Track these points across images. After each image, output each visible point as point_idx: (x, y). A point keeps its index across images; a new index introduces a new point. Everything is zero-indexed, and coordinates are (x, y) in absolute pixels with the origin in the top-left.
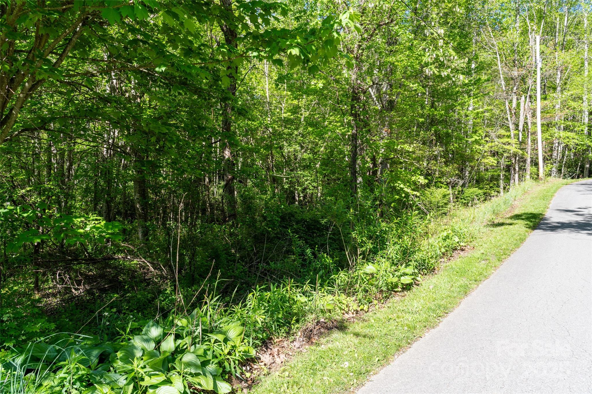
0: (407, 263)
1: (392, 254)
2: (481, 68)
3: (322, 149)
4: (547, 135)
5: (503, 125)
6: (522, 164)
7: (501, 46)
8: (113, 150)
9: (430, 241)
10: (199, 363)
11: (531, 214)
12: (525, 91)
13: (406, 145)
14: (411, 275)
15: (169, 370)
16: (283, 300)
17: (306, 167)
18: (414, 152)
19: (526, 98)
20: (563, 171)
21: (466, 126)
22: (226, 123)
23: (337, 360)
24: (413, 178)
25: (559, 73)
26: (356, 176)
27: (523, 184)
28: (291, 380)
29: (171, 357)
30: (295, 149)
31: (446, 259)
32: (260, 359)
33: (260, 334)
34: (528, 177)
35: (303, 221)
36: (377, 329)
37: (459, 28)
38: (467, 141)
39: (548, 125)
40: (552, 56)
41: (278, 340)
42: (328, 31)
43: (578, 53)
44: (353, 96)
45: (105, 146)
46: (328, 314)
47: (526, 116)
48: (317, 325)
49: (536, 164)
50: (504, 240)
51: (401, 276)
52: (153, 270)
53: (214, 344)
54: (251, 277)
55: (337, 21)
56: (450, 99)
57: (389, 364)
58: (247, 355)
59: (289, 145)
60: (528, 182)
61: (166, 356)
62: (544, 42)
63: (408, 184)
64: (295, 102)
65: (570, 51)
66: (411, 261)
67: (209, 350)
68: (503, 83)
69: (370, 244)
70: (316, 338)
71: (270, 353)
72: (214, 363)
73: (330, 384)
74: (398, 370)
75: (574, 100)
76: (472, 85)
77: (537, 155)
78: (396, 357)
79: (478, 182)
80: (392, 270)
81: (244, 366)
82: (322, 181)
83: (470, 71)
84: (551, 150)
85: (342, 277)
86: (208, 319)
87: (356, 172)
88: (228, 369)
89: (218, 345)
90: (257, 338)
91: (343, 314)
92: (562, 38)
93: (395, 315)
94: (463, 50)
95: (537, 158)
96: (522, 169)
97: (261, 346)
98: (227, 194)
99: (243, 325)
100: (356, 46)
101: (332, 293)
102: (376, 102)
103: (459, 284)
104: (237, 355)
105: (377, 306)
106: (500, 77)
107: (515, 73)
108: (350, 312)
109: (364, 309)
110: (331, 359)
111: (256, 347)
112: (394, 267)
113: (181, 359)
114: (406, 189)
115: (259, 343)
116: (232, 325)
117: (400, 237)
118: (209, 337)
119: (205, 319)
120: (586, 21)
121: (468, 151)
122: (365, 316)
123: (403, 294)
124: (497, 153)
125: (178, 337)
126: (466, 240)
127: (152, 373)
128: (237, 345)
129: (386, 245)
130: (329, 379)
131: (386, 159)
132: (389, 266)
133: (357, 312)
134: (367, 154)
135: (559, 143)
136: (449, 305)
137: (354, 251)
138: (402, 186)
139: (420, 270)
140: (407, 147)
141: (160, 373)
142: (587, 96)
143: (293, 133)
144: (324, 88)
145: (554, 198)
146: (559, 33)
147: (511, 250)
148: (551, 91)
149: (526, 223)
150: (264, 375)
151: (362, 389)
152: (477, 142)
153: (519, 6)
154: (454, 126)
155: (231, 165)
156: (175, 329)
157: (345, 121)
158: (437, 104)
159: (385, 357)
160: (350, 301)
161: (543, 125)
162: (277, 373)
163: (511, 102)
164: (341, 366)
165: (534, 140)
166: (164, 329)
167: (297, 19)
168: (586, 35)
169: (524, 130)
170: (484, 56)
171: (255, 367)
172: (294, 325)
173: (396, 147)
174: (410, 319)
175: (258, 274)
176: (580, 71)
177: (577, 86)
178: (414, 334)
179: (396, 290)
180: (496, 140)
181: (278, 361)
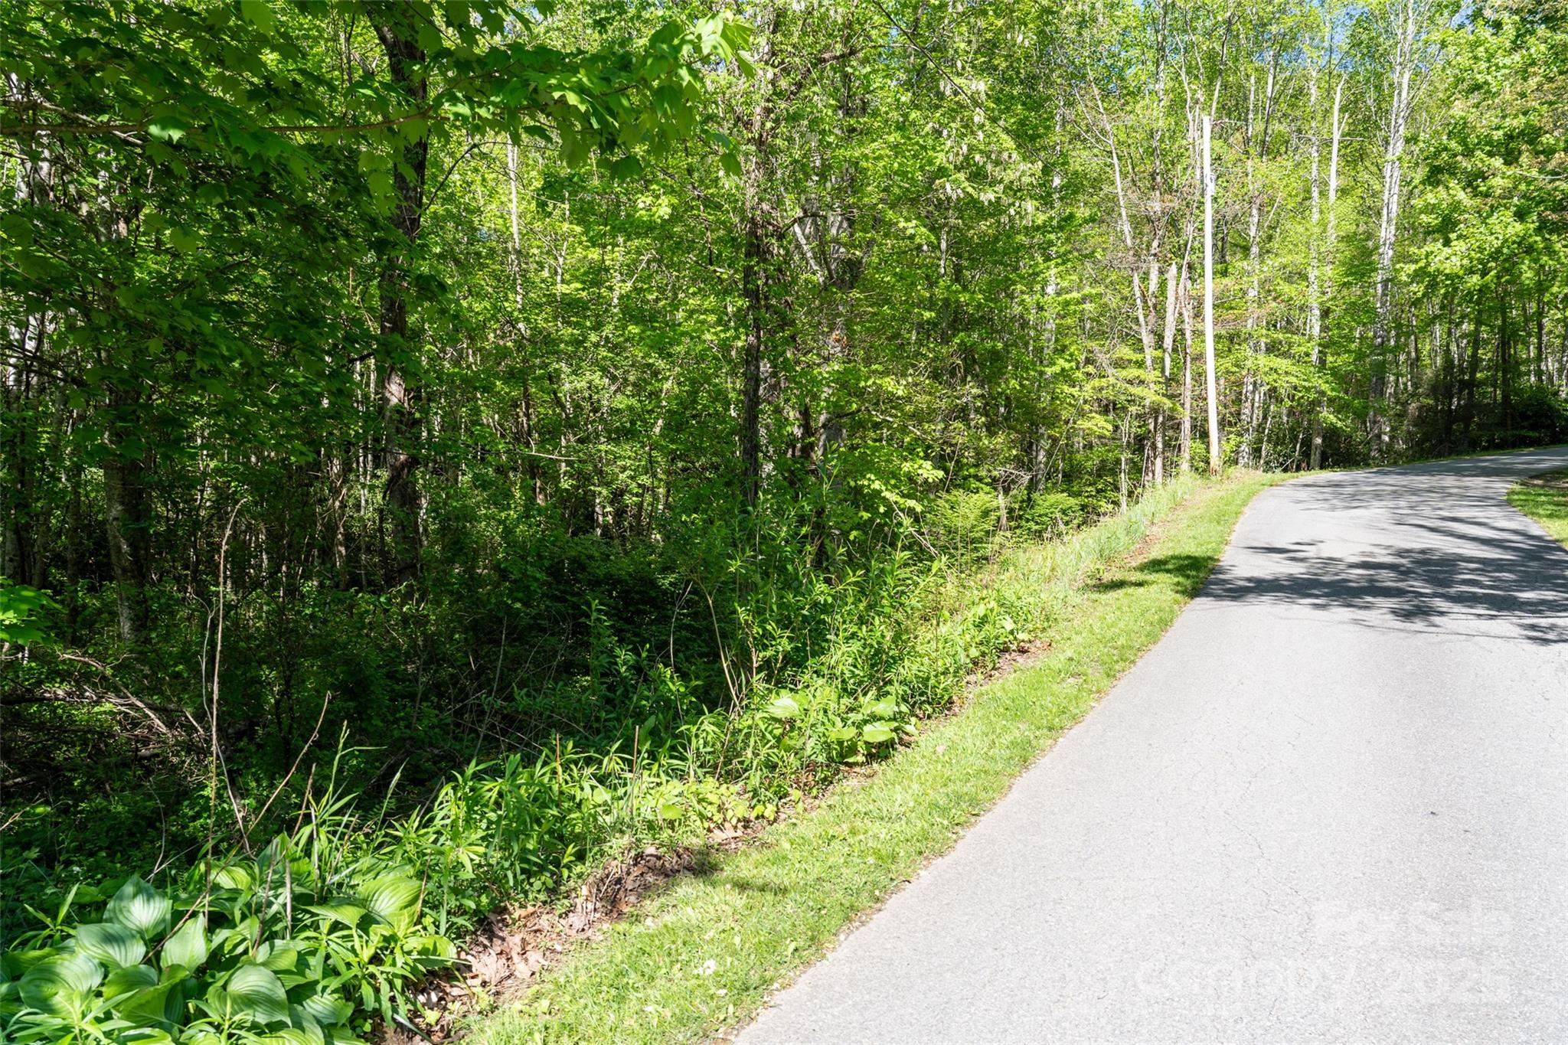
0: (879, 689)
1: (841, 667)
2: (1074, 187)
3: (667, 385)
4: (1227, 363)
5: (1127, 334)
6: (1170, 433)
7: (1122, 137)
8: (39, 373)
9: (944, 630)
10: (281, 994)
11: (1188, 557)
12: (1179, 252)
13: (888, 379)
14: (890, 719)
15: (186, 1020)
16: (543, 798)
17: (624, 434)
18: (909, 400)
19: (1180, 268)
20: (1264, 453)
21: (1039, 333)
22: (393, 304)
23: (684, 957)
24: (907, 467)
25: (1255, 212)
26: (756, 460)
27: (1172, 483)
28: (555, 1022)
29: (194, 981)
30: (590, 382)
31: (980, 676)
32: (469, 968)
33: (470, 897)
34: (1185, 466)
35: (613, 581)
36: (797, 865)
37: (1022, 82)
38: (1042, 373)
39: (1231, 339)
40: (1238, 170)
41: (523, 912)
42: (665, 65)
43: (1297, 165)
44: (751, 244)
45: (12, 361)
46: (666, 834)
47: (1181, 314)
48: (635, 865)
49: (1204, 435)
50: (1121, 625)
51: (866, 722)
52: (164, 729)
53: (330, 933)
54: (462, 740)
55: (690, 37)
56: (1001, 263)
57: (824, 957)
58: (428, 960)
59: (574, 373)
60: (1186, 477)
61: (177, 980)
62: (1221, 134)
63: (893, 482)
64: (594, 254)
65: (1279, 159)
66: (890, 682)
67: (313, 953)
68: (1127, 228)
69: (785, 641)
70: (632, 899)
71: (499, 949)
72: (329, 991)
73: (661, 1023)
74: (847, 971)
75: (1289, 279)
76: (1054, 230)
77: (1206, 411)
78: (842, 937)
79: (1068, 477)
80: (843, 707)
81: (422, 992)
82: (668, 473)
83: (1049, 195)
84: (1238, 401)
85: (706, 729)
86: (312, 866)
87: (756, 447)
88: (370, 1003)
89: (344, 937)
90: (461, 911)
91: (709, 830)
92: (1263, 127)
93: (844, 826)
94: (1033, 139)
95: (1206, 420)
96: (1173, 446)
97: (474, 933)
98: (394, 506)
99: (420, 875)
100: (758, 110)
101: (682, 776)
102: (812, 262)
103: (1009, 738)
104: (400, 962)
105: (800, 804)
106: (1120, 215)
107: (1156, 206)
108: (727, 825)
109: (766, 814)
110: (669, 954)
111: (459, 936)
112: (846, 701)
113: (224, 987)
114: (887, 494)
115: (467, 924)
116: (386, 878)
117: (862, 621)
118: (313, 915)
119: (304, 865)
120: (1313, 91)
121: (1046, 397)
122: (766, 834)
123: (869, 771)
124: (1115, 404)
125: (218, 921)
126: (1030, 626)
127: (132, 1032)
128: (400, 935)
129: (827, 641)
130: (660, 1009)
131: (838, 414)
132: (834, 697)
133: (746, 823)
134: (787, 401)
135: (1255, 384)
136: (982, 795)
137: (743, 662)
138: (877, 485)
139: (913, 706)
140: (889, 384)
141: (156, 1032)
142: (1316, 272)
143: (585, 339)
144: (675, 218)
145: (1241, 519)
146: (1256, 112)
147: (1139, 650)
148: (1239, 255)
149: (1176, 580)
150: (480, 1012)
151: (748, 1029)
152: (1065, 376)
153: (1164, 39)
154: (1011, 333)
155: (407, 423)
156: (208, 899)
157: (730, 309)
158: (967, 273)
159: (812, 939)
160: (727, 793)
161: (1218, 338)
162: (518, 1005)
163: (1145, 278)
164: (695, 972)
165: (1200, 375)
166: (175, 898)
167: (601, 25)
168: (1313, 124)
169: (1175, 350)
170: (1083, 159)
171: (455, 992)
172: (569, 869)
173: (862, 384)
174: (882, 836)
175: (483, 730)
176: (1302, 209)
177: (1296, 245)
178: (891, 875)
179: (851, 760)
180: (1111, 371)
181: (521, 969)
